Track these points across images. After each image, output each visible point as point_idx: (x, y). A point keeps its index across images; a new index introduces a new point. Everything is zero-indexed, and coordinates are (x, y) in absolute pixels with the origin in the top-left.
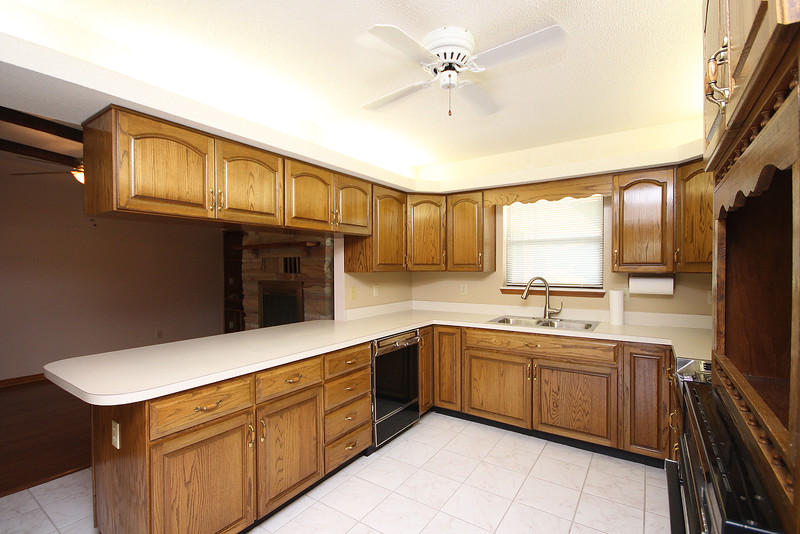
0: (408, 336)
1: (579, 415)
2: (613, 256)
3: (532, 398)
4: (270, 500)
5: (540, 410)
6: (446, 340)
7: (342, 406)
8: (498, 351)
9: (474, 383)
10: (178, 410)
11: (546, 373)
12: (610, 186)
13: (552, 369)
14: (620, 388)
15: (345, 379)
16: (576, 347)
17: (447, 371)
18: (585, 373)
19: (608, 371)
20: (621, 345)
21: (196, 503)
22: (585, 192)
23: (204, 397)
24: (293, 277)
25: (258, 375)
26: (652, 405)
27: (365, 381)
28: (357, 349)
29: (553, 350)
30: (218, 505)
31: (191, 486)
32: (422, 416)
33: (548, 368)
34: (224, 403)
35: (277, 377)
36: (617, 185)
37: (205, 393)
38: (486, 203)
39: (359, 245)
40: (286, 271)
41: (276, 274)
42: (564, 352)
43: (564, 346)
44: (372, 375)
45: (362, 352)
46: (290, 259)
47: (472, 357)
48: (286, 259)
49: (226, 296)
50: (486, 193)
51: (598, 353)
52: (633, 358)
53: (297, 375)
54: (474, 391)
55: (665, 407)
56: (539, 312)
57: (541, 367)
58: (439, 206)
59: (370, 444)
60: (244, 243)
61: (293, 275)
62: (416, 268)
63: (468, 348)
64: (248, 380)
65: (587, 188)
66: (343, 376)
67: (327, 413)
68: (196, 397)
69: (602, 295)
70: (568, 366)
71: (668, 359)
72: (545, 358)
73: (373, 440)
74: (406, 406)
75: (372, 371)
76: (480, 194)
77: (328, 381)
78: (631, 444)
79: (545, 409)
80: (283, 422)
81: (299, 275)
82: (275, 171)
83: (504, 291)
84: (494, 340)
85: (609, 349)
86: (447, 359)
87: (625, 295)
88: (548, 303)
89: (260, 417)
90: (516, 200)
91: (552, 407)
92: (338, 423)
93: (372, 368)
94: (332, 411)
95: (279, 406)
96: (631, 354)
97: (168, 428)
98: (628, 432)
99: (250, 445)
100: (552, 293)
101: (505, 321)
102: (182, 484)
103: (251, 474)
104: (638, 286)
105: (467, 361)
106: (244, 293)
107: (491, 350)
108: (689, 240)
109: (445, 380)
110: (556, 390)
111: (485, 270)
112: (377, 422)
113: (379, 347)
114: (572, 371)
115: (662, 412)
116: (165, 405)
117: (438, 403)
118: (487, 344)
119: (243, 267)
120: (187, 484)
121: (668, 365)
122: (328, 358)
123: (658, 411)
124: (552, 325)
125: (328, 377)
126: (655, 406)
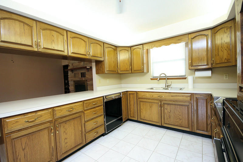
0: (117, 95)
1: (178, 120)
2: (189, 64)
3: (161, 115)
4: (62, 154)
5: (164, 119)
6: (131, 96)
7: (92, 119)
8: (149, 99)
9: (141, 110)
10: (17, 122)
11: (166, 106)
12: (187, 38)
13: (168, 104)
14: (193, 110)
15: (92, 110)
16: (176, 96)
17: (132, 107)
18: (180, 105)
19: (187, 104)
20: (192, 94)
21: (28, 157)
22: (178, 41)
23: (30, 117)
24: (84, 79)
25: (54, 108)
26: (204, 116)
27: (101, 110)
28: (97, 99)
29: (168, 98)
30: (39, 157)
31: (25, 151)
32: (124, 122)
33: (166, 104)
34: (39, 119)
35: (63, 109)
36: (190, 38)
37: (30, 115)
38: (144, 49)
39: (100, 64)
40: (82, 77)
41: (79, 78)
42: (172, 98)
43: (172, 96)
44: (104, 108)
45: (100, 100)
46: (83, 73)
47: (141, 101)
48: (81, 73)
49: (65, 86)
50: (144, 45)
51: (184, 98)
52: (197, 99)
53: (72, 108)
54: (141, 113)
55: (209, 116)
56: (164, 86)
57: (164, 104)
58: (128, 51)
59: (104, 132)
60: (69, 69)
61: (84, 78)
62: (121, 72)
63: (139, 98)
64: (50, 110)
65: (179, 40)
66: (92, 108)
67: (85, 122)
68: (25, 117)
69: (185, 78)
70: (174, 103)
71: (210, 99)
72: (165, 100)
73: (105, 131)
74: (117, 119)
75: (104, 107)
76: (142, 45)
77: (85, 110)
78: (197, 130)
79: (166, 118)
80: (67, 126)
81: (85, 78)
82: (63, 35)
83: (151, 79)
84: (148, 95)
85: (188, 96)
86: (132, 103)
87: (194, 78)
88: (166, 82)
89: (56, 123)
90: (154, 47)
91: (168, 117)
92: (90, 125)
93: (104, 106)
94: (88, 121)
95: (65, 119)
96: (196, 97)
97: (12, 129)
98: (196, 126)
99: (52, 134)
100: (168, 79)
101: (152, 89)
102: (21, 150)
103: (53, 144)
104: (198, 74)
105: (139, 103)
106: (69, 85)
107: (147, 99)
108: (217, 55)
109: (132, 110)
110: (169, 111)
111: (144, 72)
112: (106, 124)
113: (106, 98)
114: (175, 105)
115: (208, 118)
116: (11, 120)
117: (130, 118)
118: (145, 97)
119: (69, 77)
120: (23, 150)
121: (210, 101)
122: (85, 102)
123: (207, 118)
124: (168, 89)
125: (85, 109)
126: (206, 116)
